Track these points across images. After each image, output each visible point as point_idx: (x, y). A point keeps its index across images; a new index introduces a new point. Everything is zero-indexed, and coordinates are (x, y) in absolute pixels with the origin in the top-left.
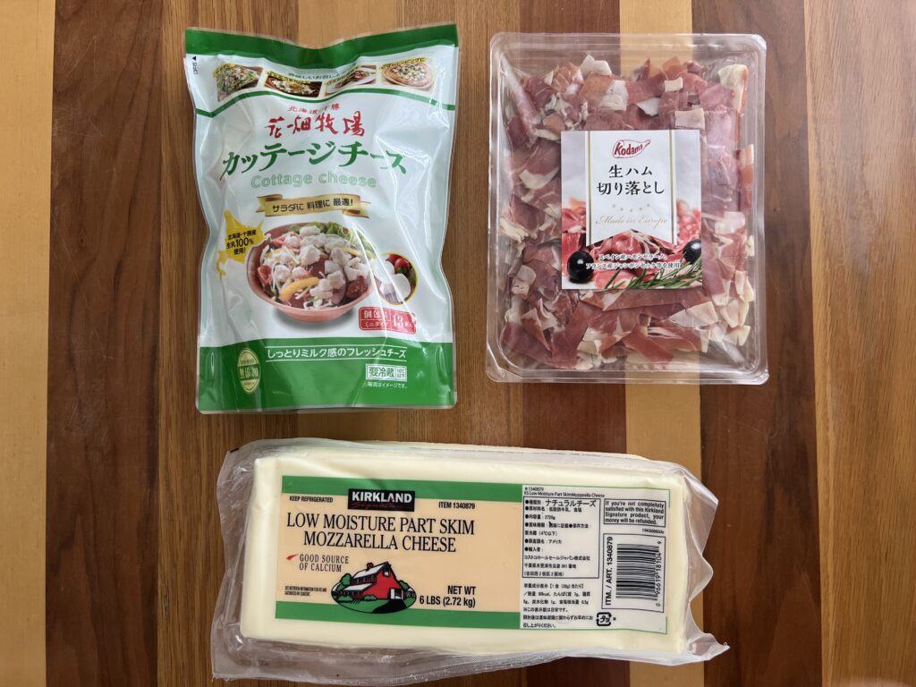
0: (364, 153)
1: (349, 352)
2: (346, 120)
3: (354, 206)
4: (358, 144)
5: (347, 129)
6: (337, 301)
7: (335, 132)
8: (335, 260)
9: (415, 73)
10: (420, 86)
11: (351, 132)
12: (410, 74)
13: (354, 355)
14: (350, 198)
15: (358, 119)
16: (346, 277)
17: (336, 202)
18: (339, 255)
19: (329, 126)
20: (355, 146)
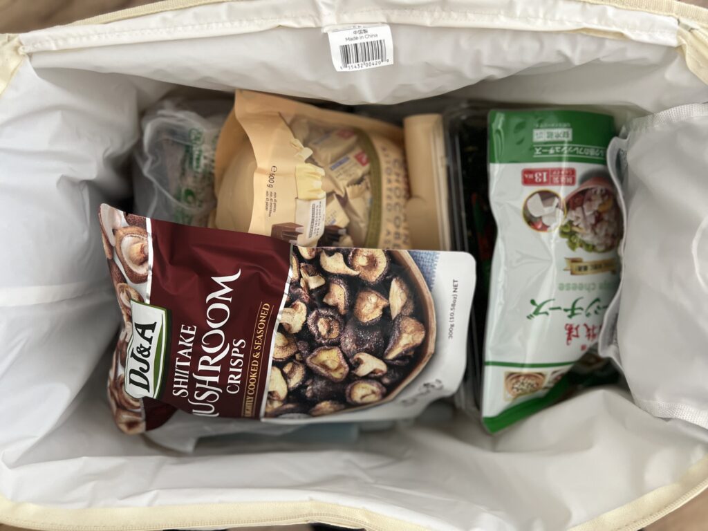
0: (566, 310)
1: (583, 151)
2: (577, 336)
3: (576, 265)
4: (570, 317)
5: (577, 329)
6: (589, 192)
7: (585, 325)
8: (588, 224)
9: (522, 387)
10: (518, 376)
11: (575, 326)
12: (526, 385)
13: (580, 148)
14: (578, 272)
15: (569, 339)
16: (583, 209)
17: (586, 268)
18: (586, 227)
19: (588, 330)
20: (573, 314)
